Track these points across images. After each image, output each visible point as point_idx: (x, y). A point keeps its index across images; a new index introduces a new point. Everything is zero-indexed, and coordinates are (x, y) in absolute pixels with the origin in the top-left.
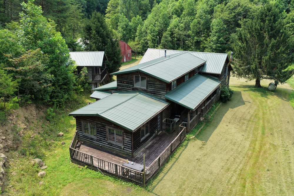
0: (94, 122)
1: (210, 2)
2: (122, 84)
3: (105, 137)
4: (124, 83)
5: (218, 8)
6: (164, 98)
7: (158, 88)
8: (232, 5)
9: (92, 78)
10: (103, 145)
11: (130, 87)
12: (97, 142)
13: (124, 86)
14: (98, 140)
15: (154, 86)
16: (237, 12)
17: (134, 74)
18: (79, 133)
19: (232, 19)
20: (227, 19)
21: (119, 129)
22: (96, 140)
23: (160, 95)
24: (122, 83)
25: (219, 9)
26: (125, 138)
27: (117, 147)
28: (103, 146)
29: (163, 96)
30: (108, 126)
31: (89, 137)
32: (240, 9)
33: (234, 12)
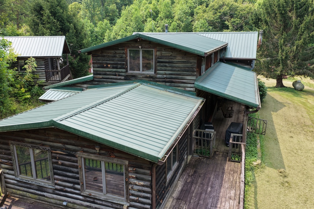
0: (43, 145)
1: (190, 4)
2: (104, 69)
3: (76, 181)
4: (107, 67)
5: (199, 9)
6: (192, 89)
7: (178, 71)
8: (216, 4)
9: (46, 76)
10: (70, 202)
11: (120, 74)
12: (55, 196)
13: (108, 73)
14: (56, 189)
15: (170, 67)
16: (223, 11)
17: (128, 47)
18: (7, 176)
19: (217, 20)
20: (212, 19)
21: (116, 157)
22: (51, 191)
23: (182, 85)
24: (103, 67)
25: (201, 11)
26: (133, 181)
27: (110, 205)
28: (70, 205)
29: (189, 85)
30: (84, 152)
31: (33, 183)
32: (225, 9)
33: (220, 12)
